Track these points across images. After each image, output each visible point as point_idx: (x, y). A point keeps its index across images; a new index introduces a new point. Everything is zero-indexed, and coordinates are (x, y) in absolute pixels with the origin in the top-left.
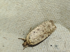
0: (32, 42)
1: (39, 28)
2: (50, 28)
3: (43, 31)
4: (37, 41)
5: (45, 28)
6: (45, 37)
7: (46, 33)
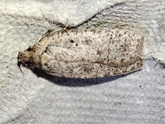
0: (46, 64)
1: (93, 36)
2: (125, 53)
3: (99, 53)
4: (64, 70)
5: (112, 47)
6: (95, 74)
7: (105, 62)
